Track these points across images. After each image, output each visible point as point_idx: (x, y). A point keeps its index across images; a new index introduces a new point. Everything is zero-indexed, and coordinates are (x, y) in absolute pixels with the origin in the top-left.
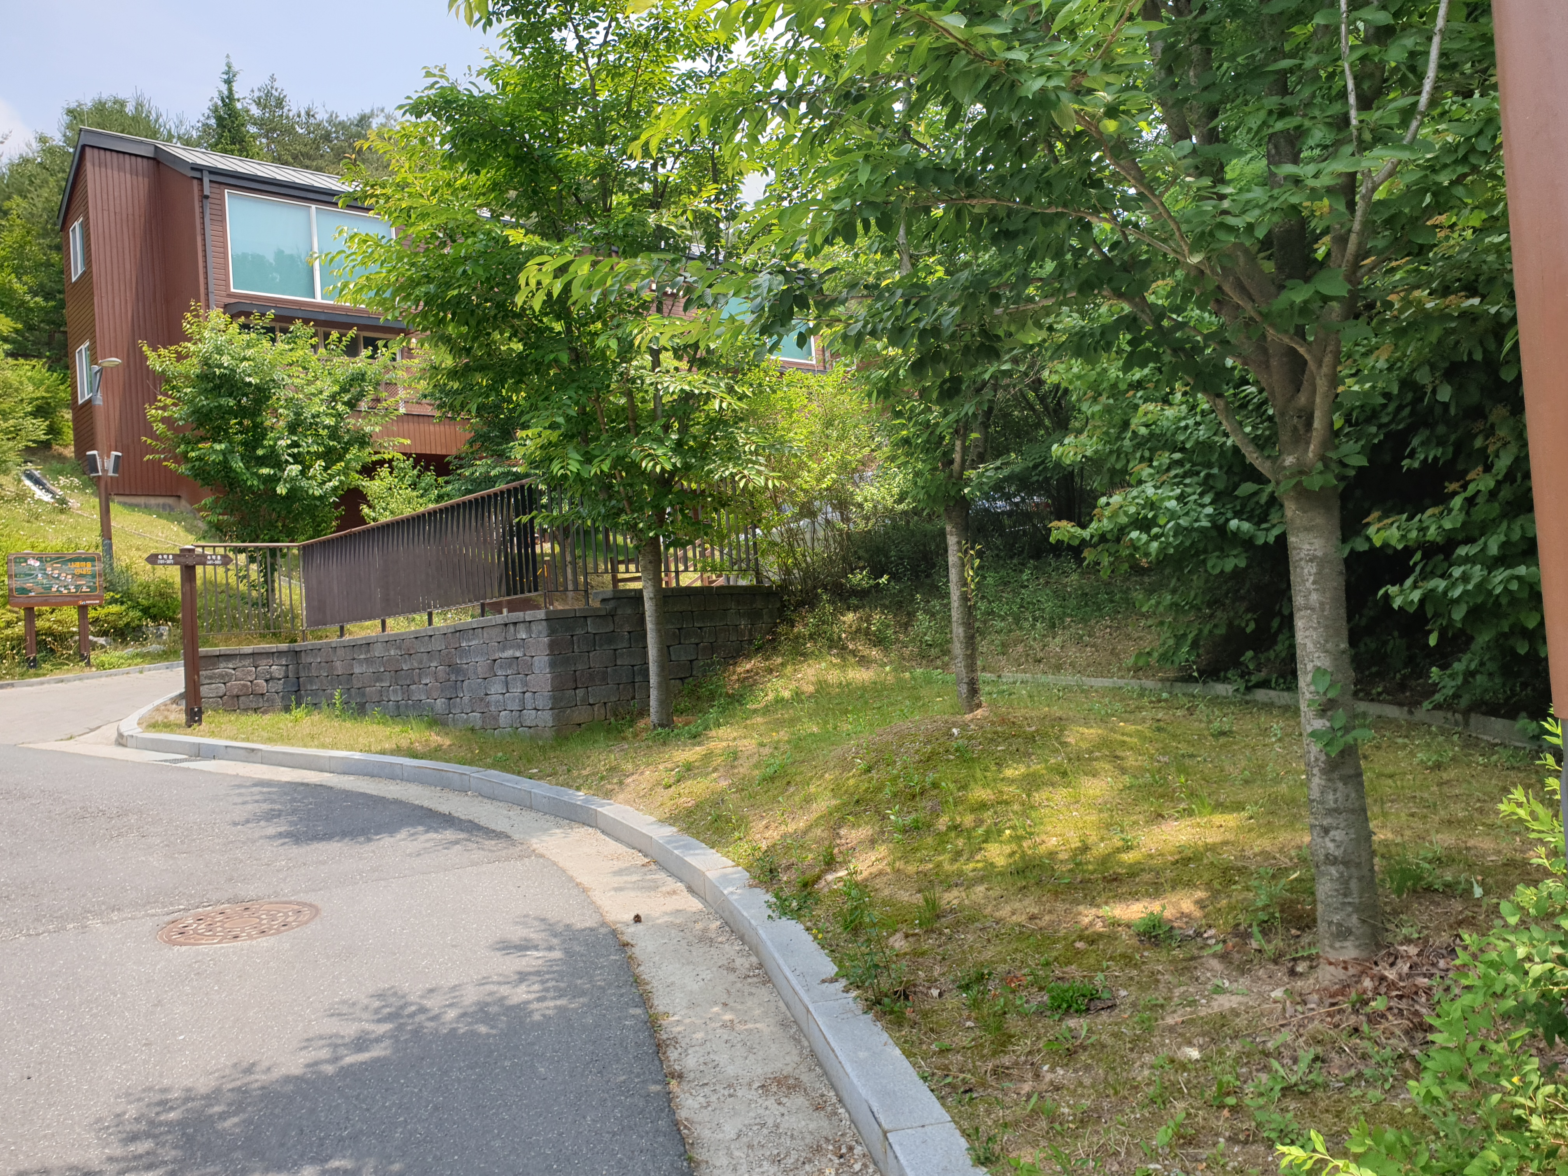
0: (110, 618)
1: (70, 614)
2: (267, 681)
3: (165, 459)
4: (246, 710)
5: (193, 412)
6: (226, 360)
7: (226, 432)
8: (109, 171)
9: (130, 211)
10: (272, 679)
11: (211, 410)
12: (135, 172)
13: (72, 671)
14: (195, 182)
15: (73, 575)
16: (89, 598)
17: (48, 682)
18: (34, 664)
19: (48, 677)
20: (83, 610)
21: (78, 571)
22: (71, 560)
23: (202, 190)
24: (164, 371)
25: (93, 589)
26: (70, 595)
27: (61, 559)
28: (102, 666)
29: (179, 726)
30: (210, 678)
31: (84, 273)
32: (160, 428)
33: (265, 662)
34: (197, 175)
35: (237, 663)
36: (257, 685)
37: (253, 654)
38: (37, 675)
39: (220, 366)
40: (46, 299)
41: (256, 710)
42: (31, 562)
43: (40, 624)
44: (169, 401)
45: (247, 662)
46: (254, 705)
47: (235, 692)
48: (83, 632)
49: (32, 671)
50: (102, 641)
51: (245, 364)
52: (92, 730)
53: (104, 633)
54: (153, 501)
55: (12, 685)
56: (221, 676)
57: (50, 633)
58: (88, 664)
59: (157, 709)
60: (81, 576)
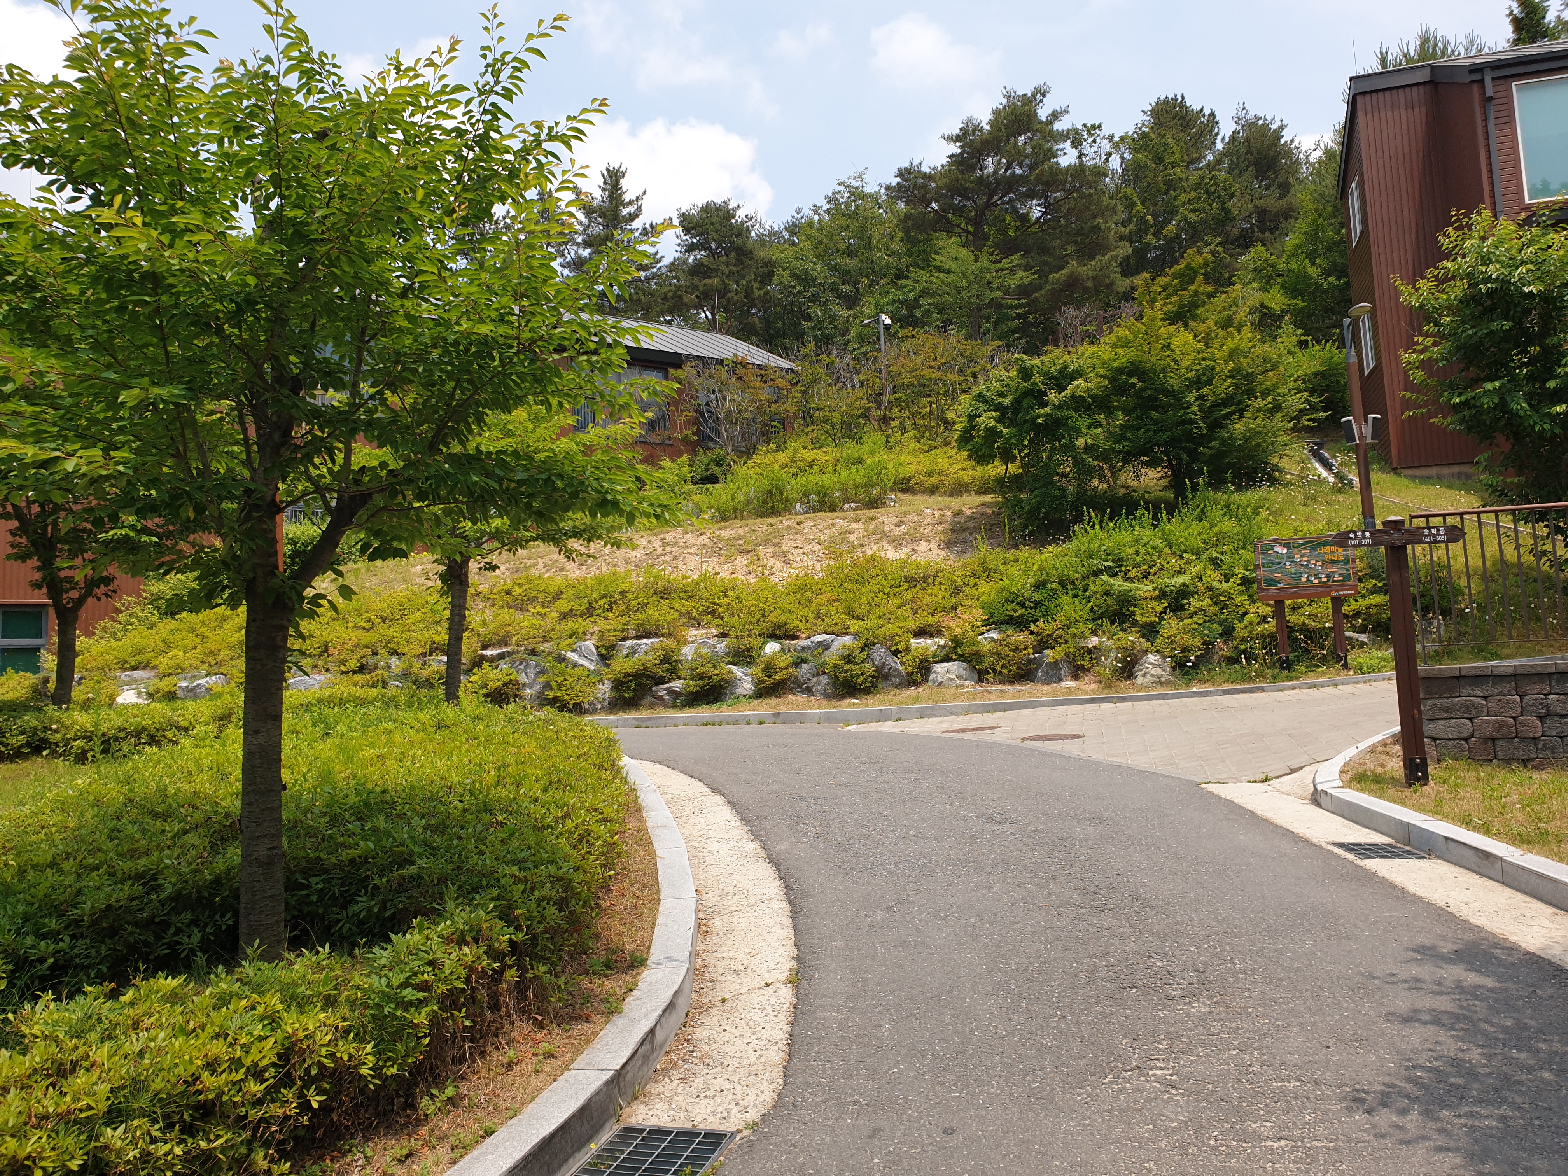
0: (1373, 611)
1: (1324, 605)
2: (1541, 718)
3: (1431, 415)
4: (1507, 761)
5: (1458, 349)
6: (1493, 270)
7: (1505, 365)
8: (1383, 114)
9: (1407, 150)
10: (1549, 714)
11: (1481, 342)
12: (1410, 105)
13: (1324, 674)
14: (1476, 88)
15: (1324, 562)
16: (1342, 587)
17: (1300, 687)
18: (1286, 666)
19: (1301, 681)
20: (1338, 602)
21: (1328, 557)
22: (1319, 545)
23: (1484, 93)
24: (1422, 306)
25: (1346, 577)
26: (1321, 585)
27: (1310, 544)
28: (1360, 669)
29: (1393, 781)
30: (1447, 710)
31: (1362, 233)
32: (1417, 376)
33: (1536, 688)
34: (1477, 77)
35: (1489, 688)
36: (1524, 724)
37: (1515, 676)
38: (1290, 679)
39: (1489, 279)
40: (1339, 278)
41: (1525, 762)
42: (1278, 549)
43: (1294, 619)
44: (1429, 341)
45: (1506, 687)
46: (1520, 754)
47: (1488, 732)
48: (1337, 629)
49: (1285, 673)
50: (1363, 638)
51: (1523, 269)
52: (1293, 771)
53: (1362, 630)
54: (1446, 471)
55: (1262, 690)
56: (1466, 708)
57: (1304, 629)
58: (1346, 666)
59: (1372, 750)
60: (1333, 562)
